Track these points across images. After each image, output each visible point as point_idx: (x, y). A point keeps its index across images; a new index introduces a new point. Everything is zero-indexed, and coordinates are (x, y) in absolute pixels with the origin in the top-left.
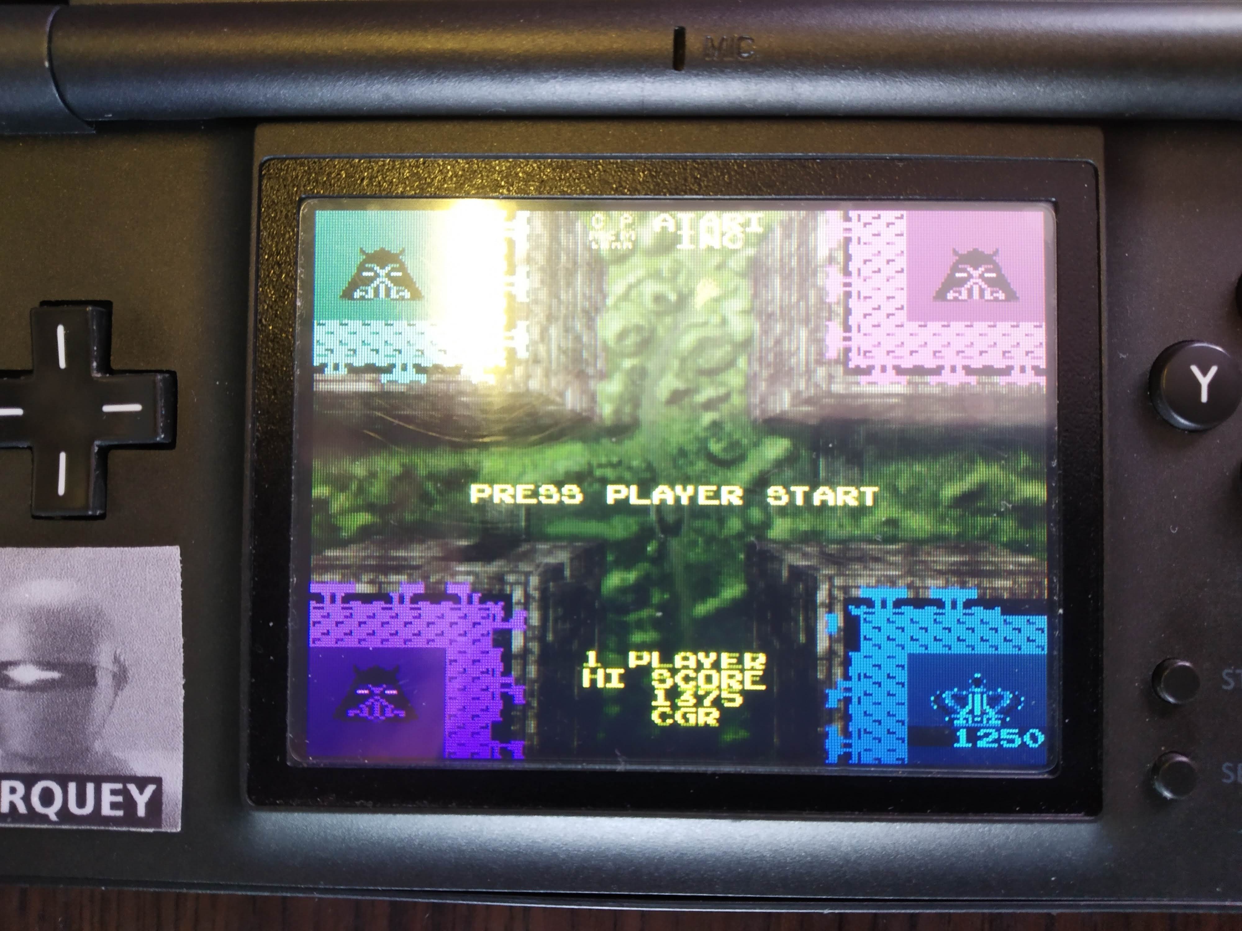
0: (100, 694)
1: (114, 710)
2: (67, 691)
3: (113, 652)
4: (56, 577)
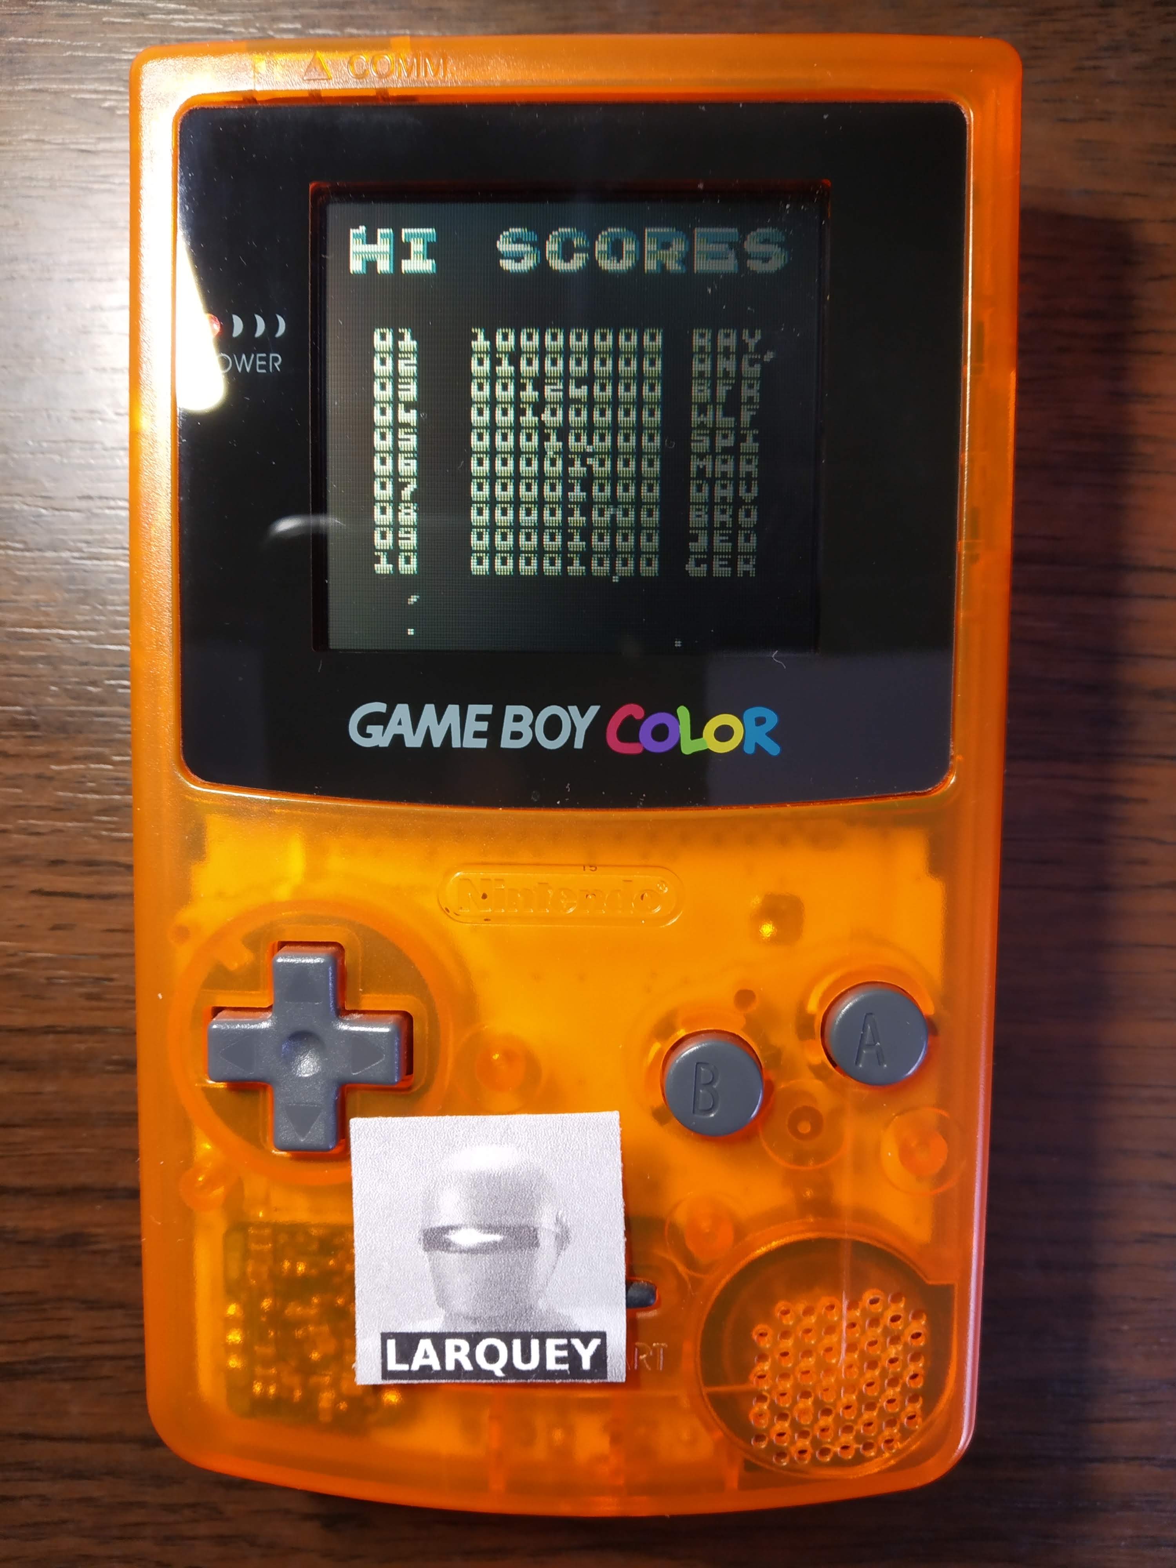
1: (557, 1269)
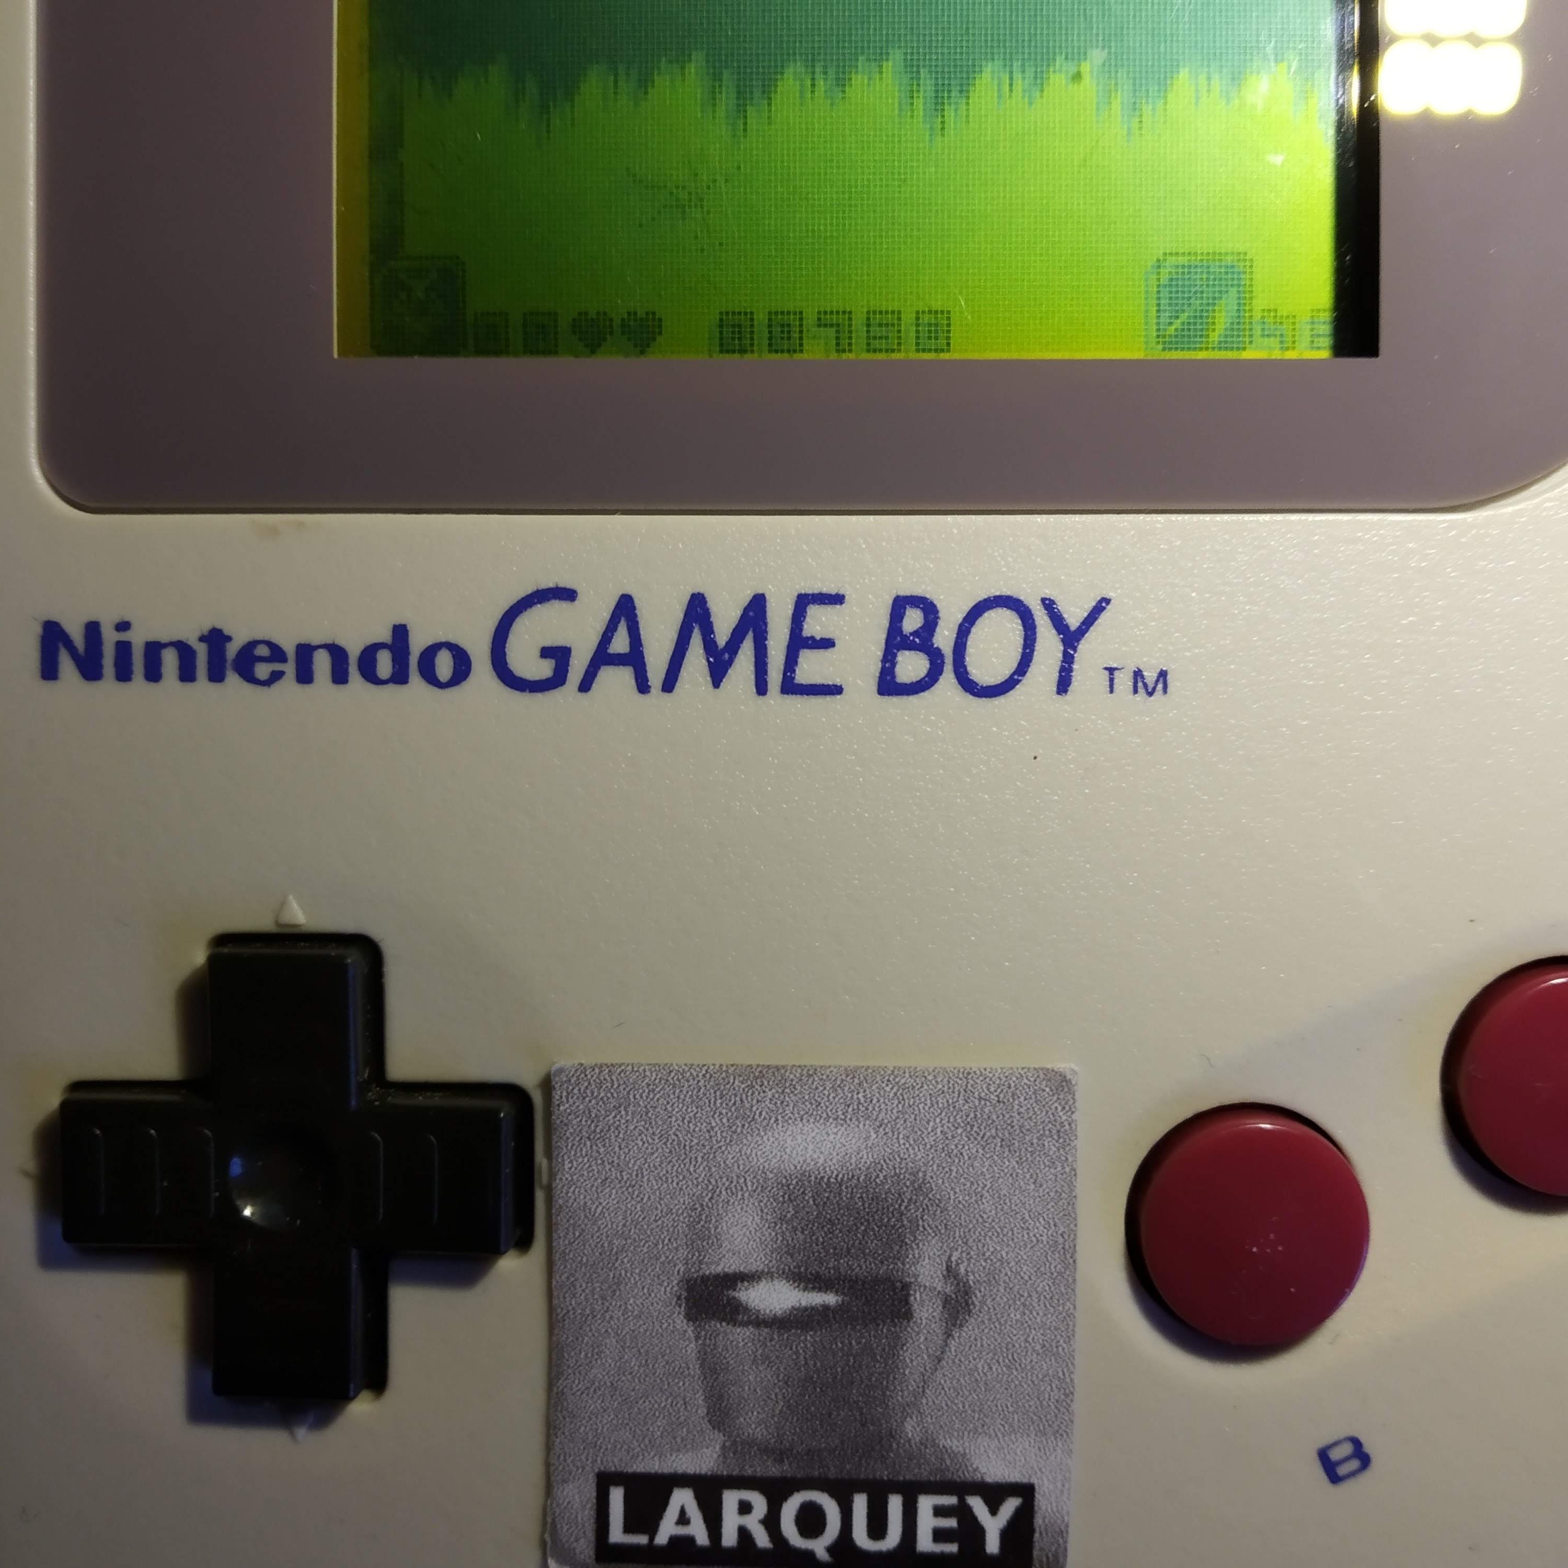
0: (918, 1333)
2: (854, 1328)
3: (945, 1258)
4: (835, 1119)
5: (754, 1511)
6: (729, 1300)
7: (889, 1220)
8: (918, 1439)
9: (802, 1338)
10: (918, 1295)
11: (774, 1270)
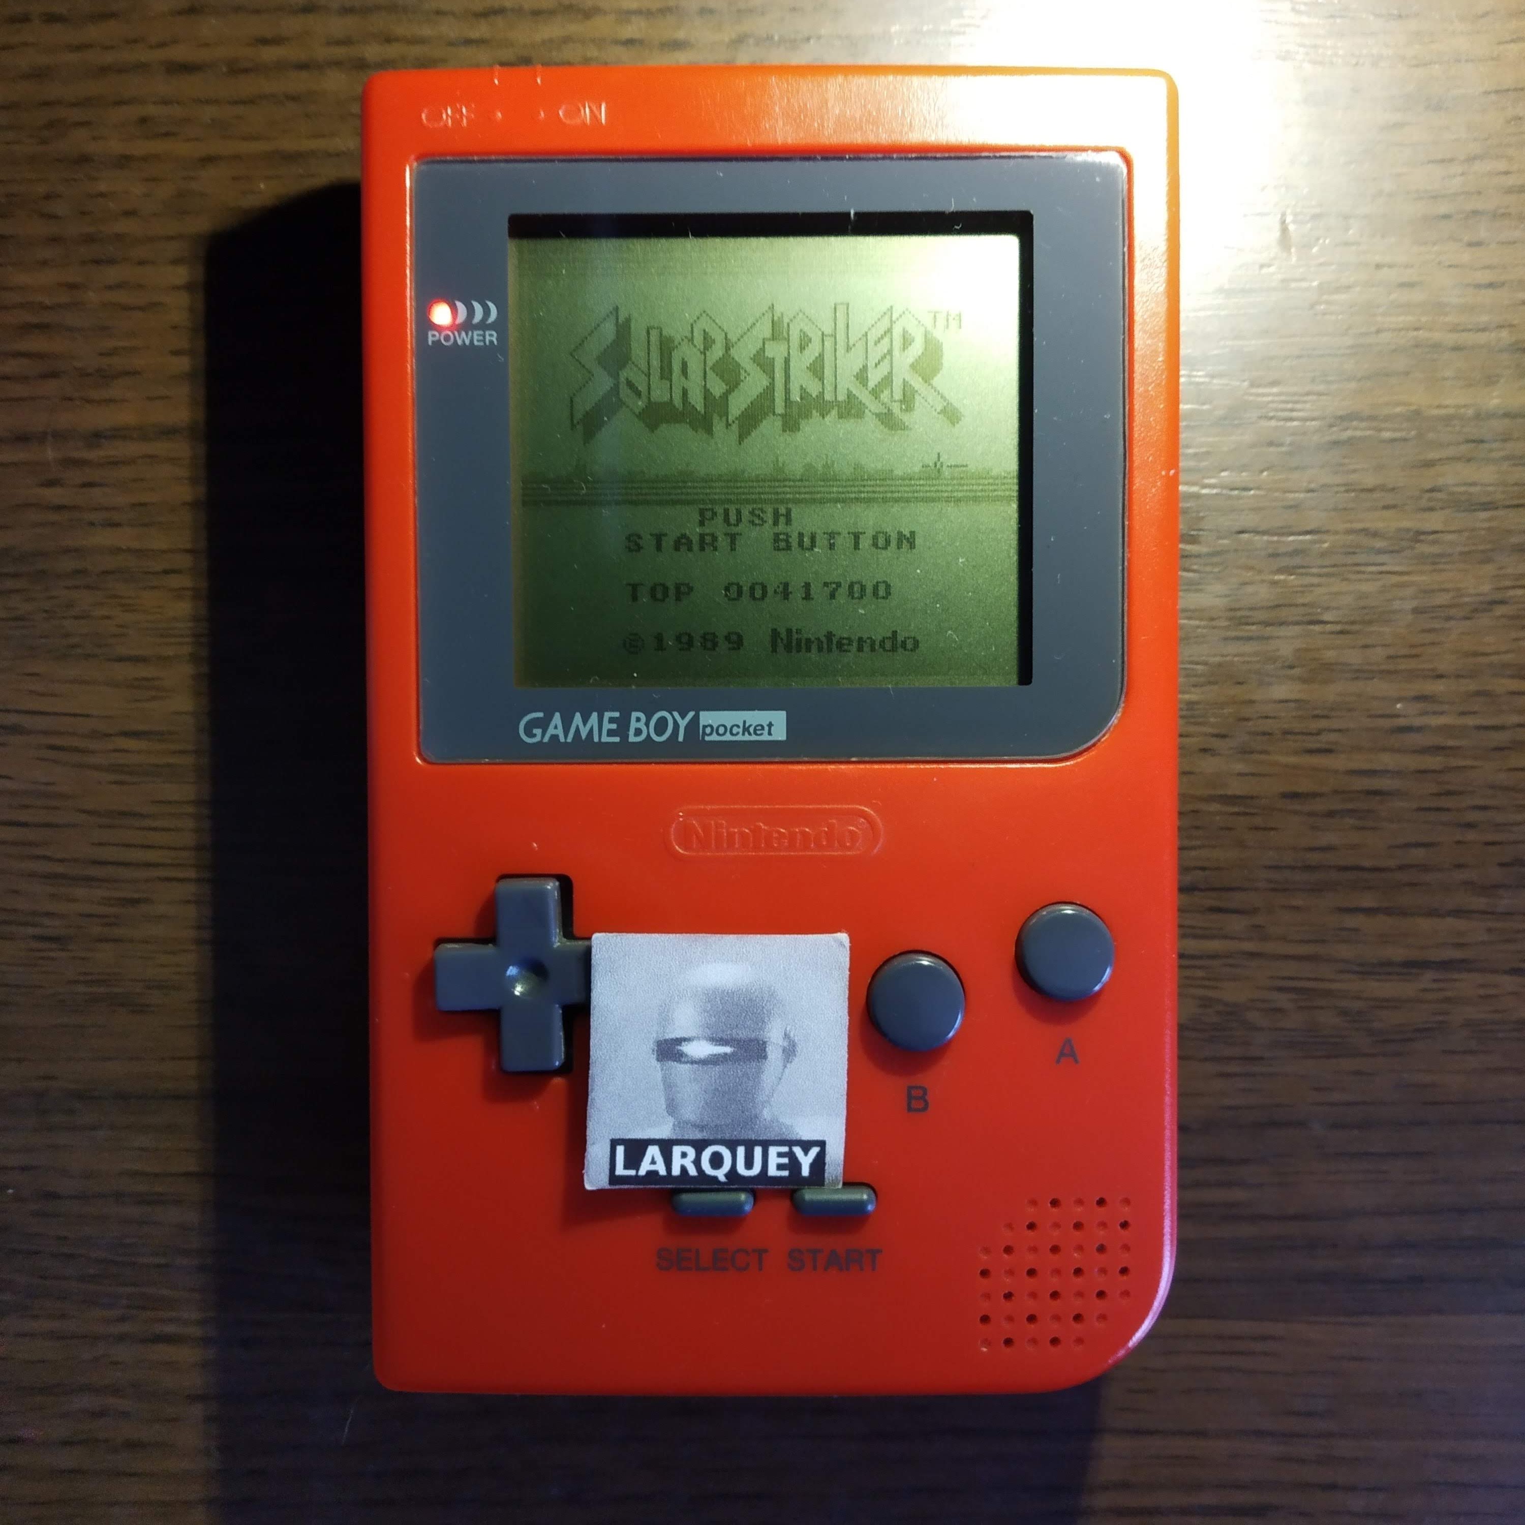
0: (770, 1066)
2: (738, 1065)
3: (784, 1029)
4: (732, 961)
5: (688, 1157)
6: (678, 1051)
7: (757, 1010)
8: (769, 1119)
9: (714, 1069)
10: (770, 1047)
11: (700, 1036)
